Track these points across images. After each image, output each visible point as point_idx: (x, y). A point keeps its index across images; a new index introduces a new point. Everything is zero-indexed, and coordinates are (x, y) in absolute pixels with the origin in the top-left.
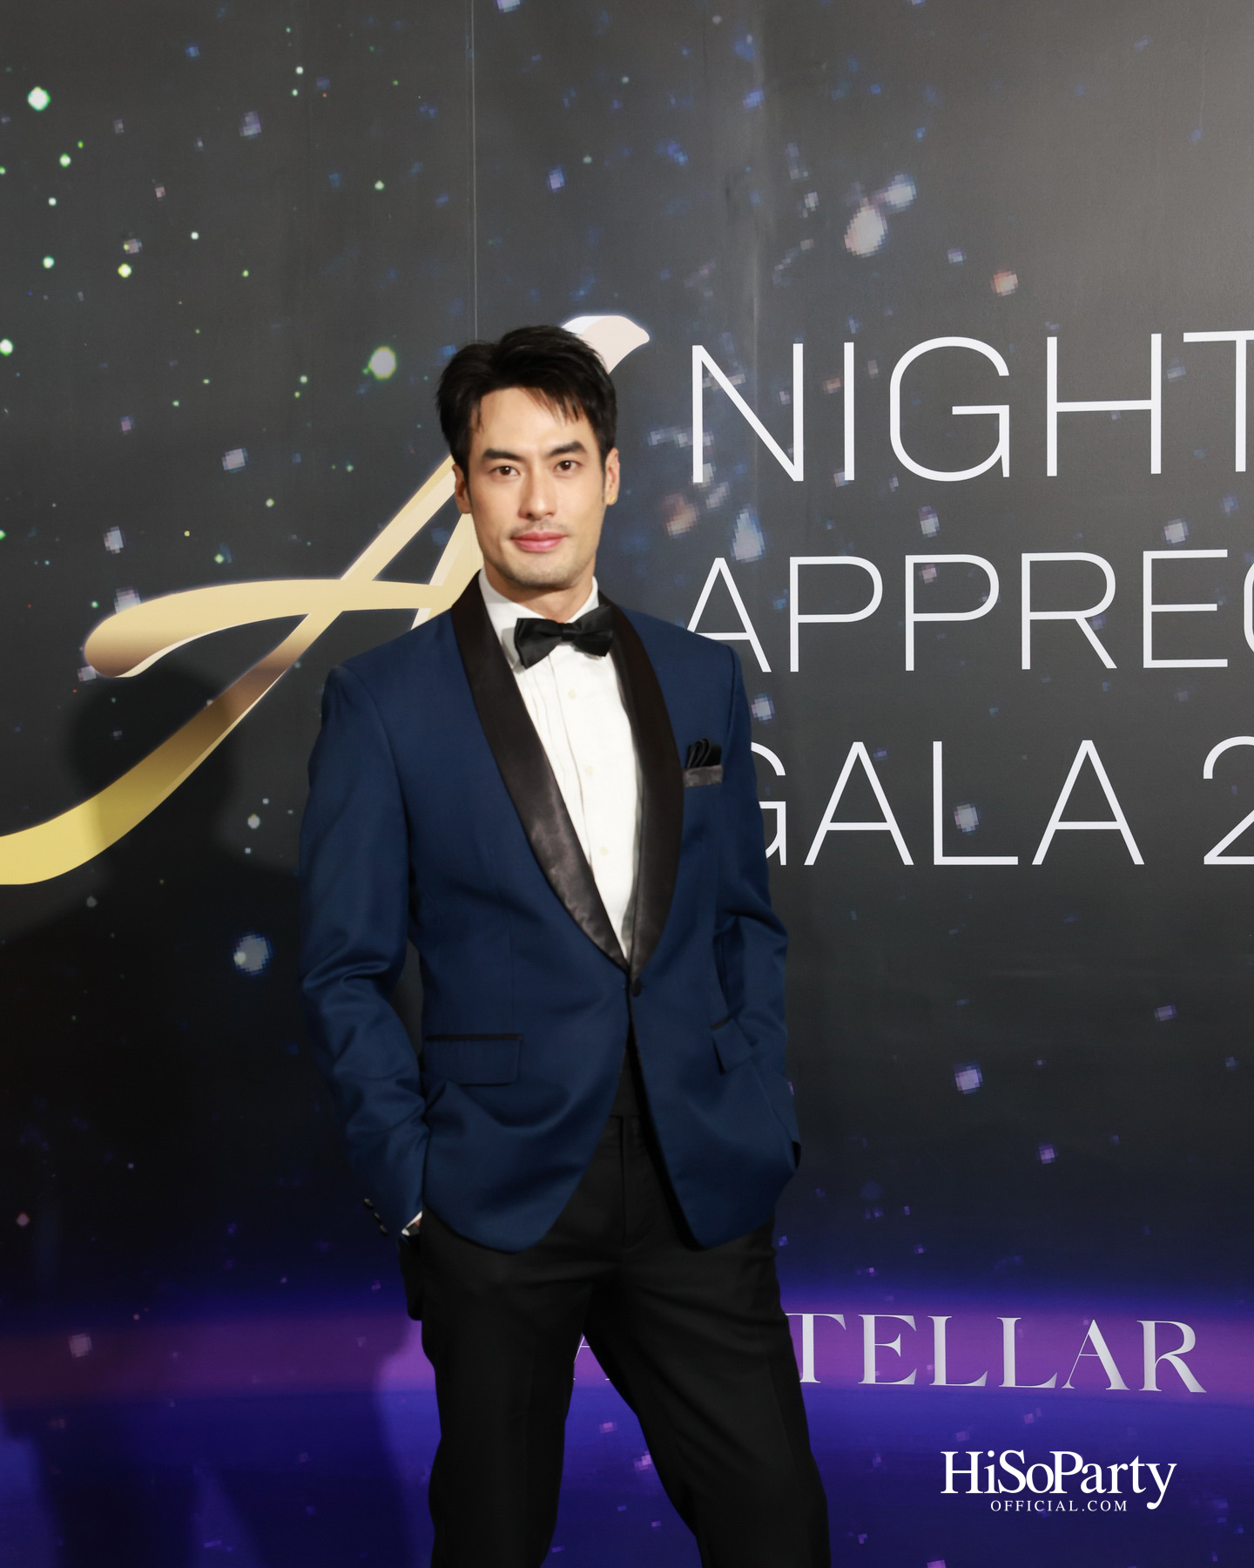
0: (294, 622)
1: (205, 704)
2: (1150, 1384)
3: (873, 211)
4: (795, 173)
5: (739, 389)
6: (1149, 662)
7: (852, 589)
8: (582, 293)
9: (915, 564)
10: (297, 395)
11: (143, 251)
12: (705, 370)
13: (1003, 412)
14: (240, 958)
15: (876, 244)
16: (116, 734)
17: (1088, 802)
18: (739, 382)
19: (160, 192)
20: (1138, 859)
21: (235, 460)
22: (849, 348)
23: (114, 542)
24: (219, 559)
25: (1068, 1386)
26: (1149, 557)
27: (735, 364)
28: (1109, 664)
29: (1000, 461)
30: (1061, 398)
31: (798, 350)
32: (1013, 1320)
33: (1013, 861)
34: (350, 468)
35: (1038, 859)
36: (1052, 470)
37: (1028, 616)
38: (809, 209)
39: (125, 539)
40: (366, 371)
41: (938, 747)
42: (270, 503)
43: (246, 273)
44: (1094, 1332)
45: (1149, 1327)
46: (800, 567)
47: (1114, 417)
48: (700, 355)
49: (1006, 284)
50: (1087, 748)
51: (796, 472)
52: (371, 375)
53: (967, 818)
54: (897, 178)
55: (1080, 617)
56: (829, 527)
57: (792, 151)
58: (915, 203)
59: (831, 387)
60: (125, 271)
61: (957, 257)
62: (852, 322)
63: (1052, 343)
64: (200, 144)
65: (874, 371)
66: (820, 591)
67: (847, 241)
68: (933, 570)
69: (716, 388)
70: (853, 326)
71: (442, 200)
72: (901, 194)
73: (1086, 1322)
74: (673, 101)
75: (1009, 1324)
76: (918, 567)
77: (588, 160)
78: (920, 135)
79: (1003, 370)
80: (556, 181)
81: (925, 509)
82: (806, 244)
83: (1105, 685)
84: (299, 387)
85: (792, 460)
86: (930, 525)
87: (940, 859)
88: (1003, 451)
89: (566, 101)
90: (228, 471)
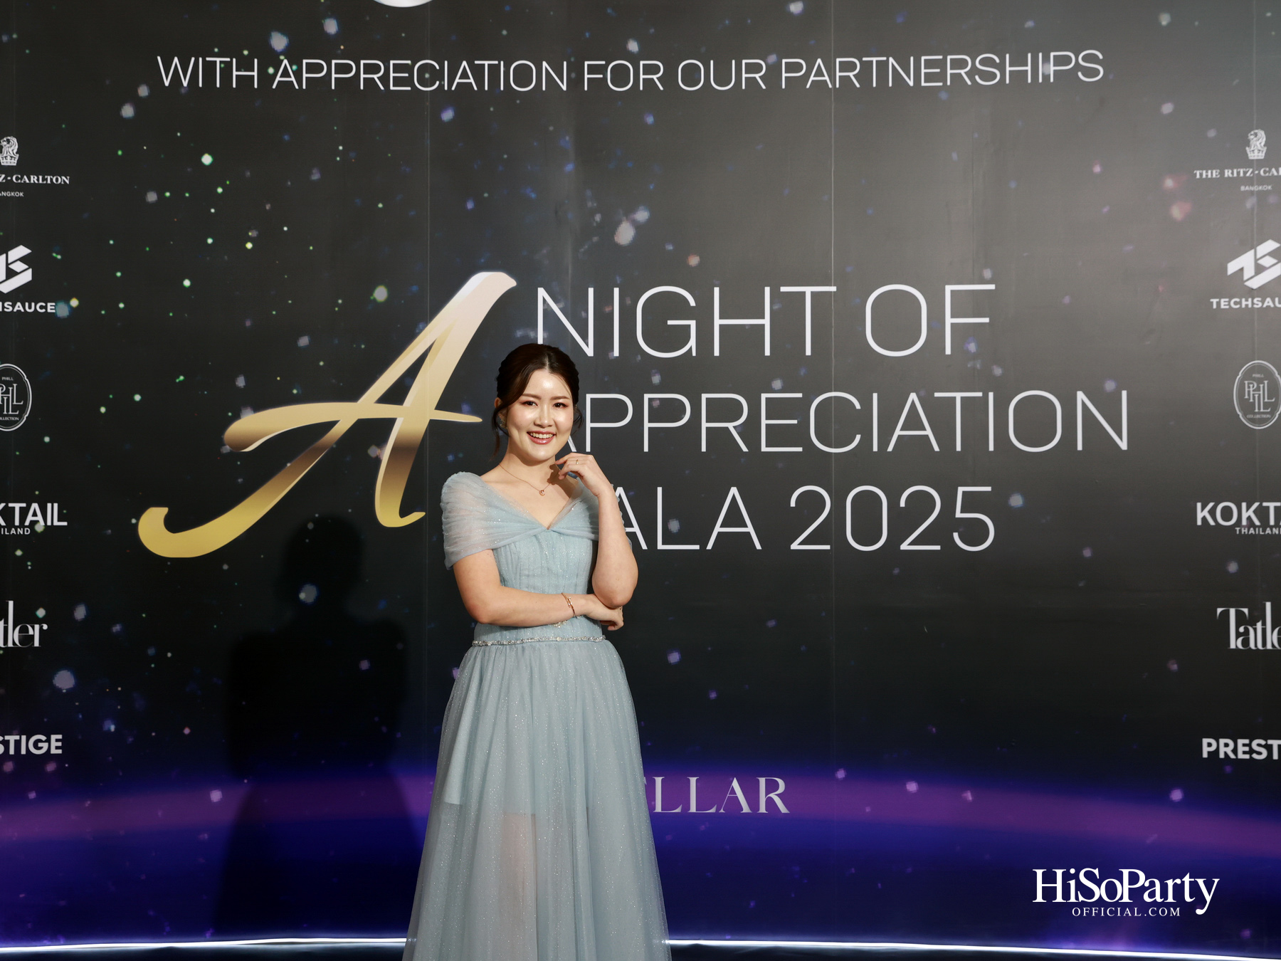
0: (332, 424)
1: (286, 465)
2: (763, 809)
3: (628, 224)
4: (590, 204)
5: (562, 310)
6: (764, 449)
7: (617, 410)
8: (482, 261)
9: (649, 399)
10: (337, 309)
11: (259, 236)
12: (544, 300)
13: (693, 323)
14: (302, 596)
15: (630, 239)
16: (240, 480)
17: (734, 518)
18: (561, 306)
19: (268, 207)
20: (758, 547)
21: (304, 341)
22: (616, 291)
23: (241, 382)
24: (295, 391)
25: (722, 811)
26: (764, 396)
27: (559, 298)
28: (745, 449)
29: (691, 347)
30: (721, 317)
31: (591, 291)
32: (695, 778)
33: (697, 547)
34: (363, 346)
35: (709, 547)
36: (717, 353)
37: (705, 425)
38: (597, 222)
39: (246, 381)
40: (372, 298)
41: (660, 490)
42: (321, 363)
43: (311, 248)
44: (735, 784)
45: (762, 781)
46: (591, 399)
47: (747, 327)
48: (542, 293)
49: (694, 261)
50: (734, 491)
51: (590, 351)
52: (375, 299)
53: (674, 526)
54: (640, 208)
55: (730, 426)
56: (606, 379)
57: (589, 193)
58: (649, 221)
59: (607, 310)
60: (249, 246)
61: (670, 247)
62: (618, 278)
63: (717, 290)
64: (289, 183)
65: (628, 302)
66: (602, 411)
67: (616, 238)
68: (658, 402)
69: (549, 310)
70: (618, 280)
71: (412, 213)
72: (642, 215)
73: (731, 779)
74: (529, 167)
75: (693, 780)
76: (650, 400)
77: (486, 195)
78: (651, 187)
79: (692, 303)
80: (470, 205)
81: (653, 371)
82: (595, 239)
83: (742, 460)
84: (338, 305)
85: (588, 346)
86: (656, 379)
87: (660, 546)
88: (692, 343)
89: (475, 166)
90: (300, 347)
